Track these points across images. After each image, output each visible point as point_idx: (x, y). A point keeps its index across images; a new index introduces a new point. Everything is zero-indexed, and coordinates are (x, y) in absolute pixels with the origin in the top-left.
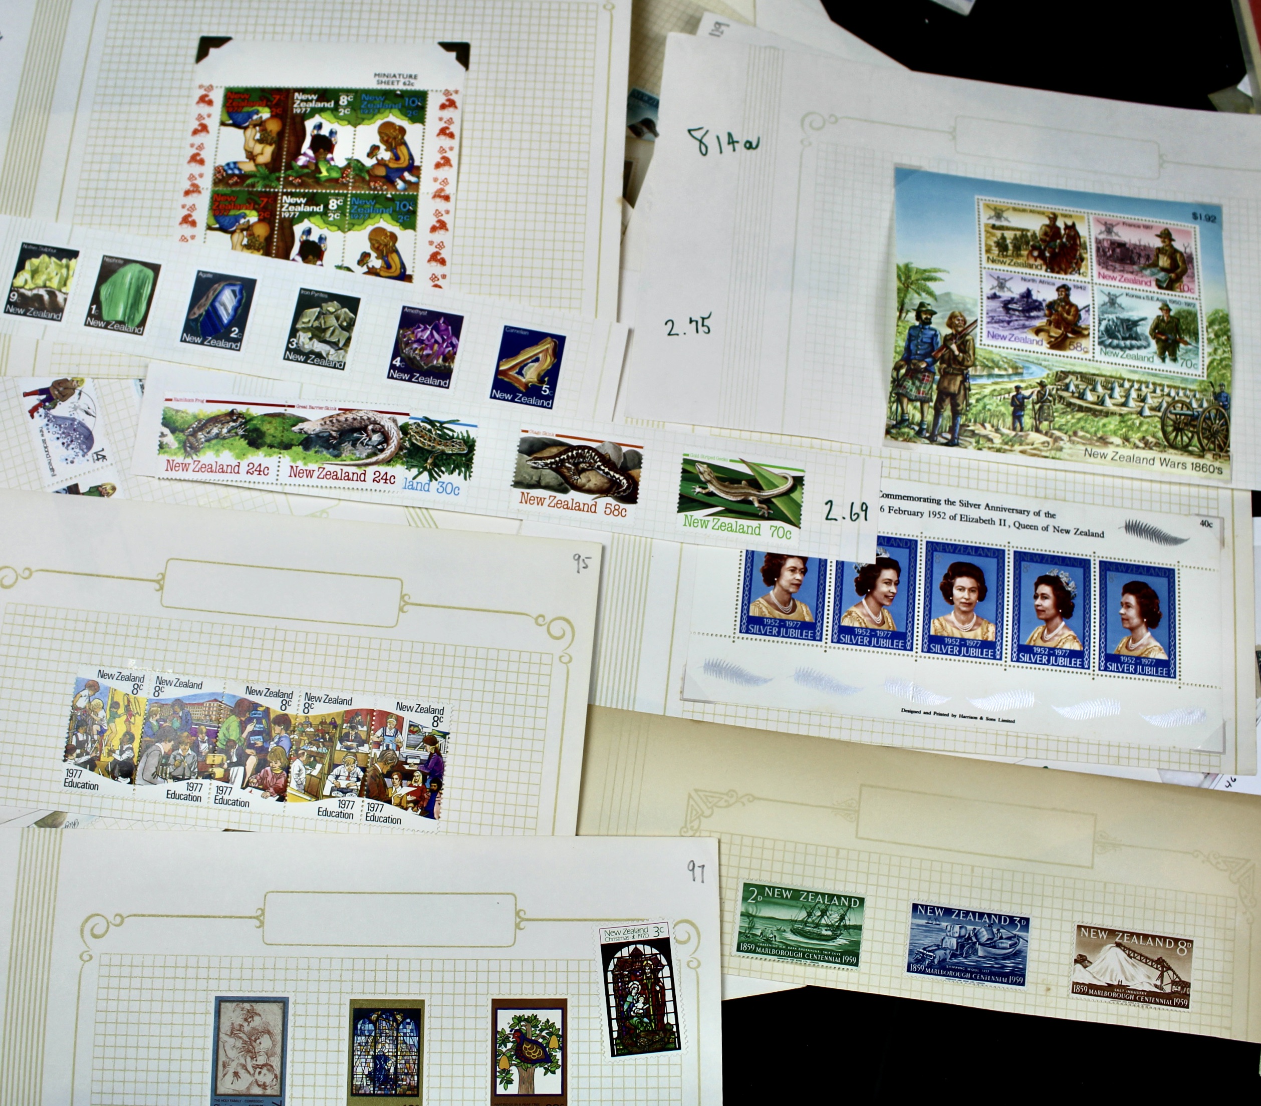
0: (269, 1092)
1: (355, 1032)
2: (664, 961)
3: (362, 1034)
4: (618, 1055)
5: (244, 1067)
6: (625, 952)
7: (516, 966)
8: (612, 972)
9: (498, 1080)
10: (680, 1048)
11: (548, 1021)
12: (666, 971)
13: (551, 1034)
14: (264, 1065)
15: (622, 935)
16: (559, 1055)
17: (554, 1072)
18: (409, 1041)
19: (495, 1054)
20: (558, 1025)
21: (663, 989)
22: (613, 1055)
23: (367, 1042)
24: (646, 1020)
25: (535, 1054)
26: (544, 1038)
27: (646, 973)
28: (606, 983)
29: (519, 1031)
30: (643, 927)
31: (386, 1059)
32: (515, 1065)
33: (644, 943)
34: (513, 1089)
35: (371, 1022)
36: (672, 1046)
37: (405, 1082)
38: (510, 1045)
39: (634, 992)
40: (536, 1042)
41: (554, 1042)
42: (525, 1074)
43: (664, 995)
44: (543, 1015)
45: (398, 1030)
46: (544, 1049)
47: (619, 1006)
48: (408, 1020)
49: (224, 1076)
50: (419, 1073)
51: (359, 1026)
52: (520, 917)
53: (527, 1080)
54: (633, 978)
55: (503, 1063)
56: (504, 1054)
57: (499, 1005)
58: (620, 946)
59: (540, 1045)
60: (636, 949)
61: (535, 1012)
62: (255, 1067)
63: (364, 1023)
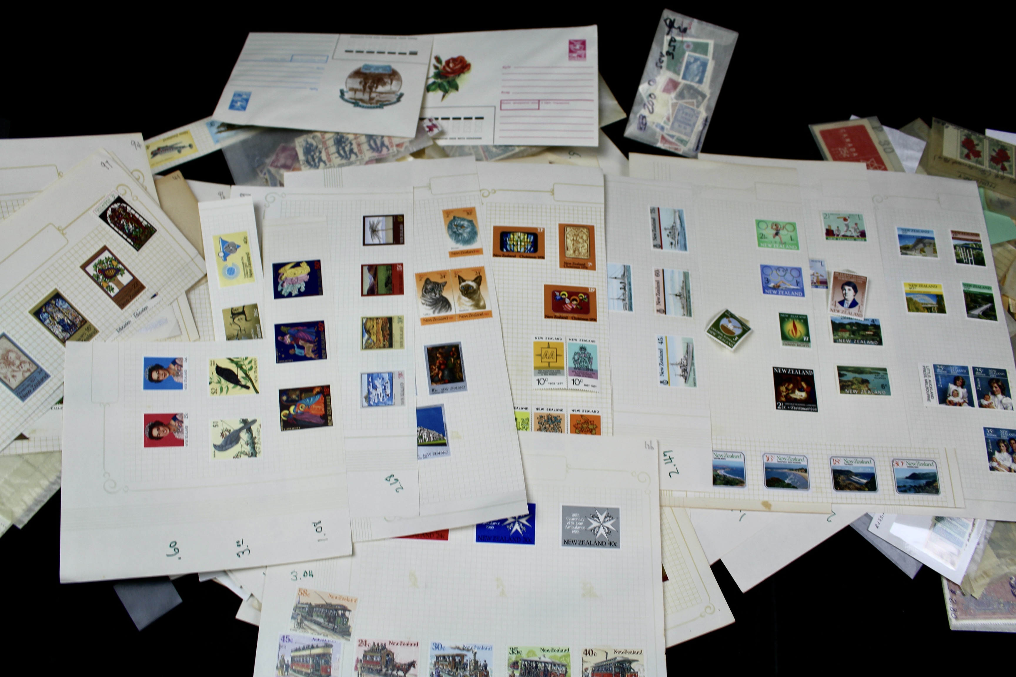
0: (32, 370)
1: (42, 322)
2: (125, 205)
3: (45, 320)
4: (139, 249)
5: (14, 371)
6: (109, 212)
7: (77, 248)
8: (111, 223)
9: (109, 292)
10: (156, 231)
11: (106, 258)
12: (129, 208)
13: (111, 261)
14: (20, 364)
15: (102, 208)
16: (120, 266)
17: (124, 273)
18: (64, 307)
19: (99, 285)
20: (111, 256)
21: (133, 215)
22: (137, 251)
23: (50, 321)
24: (137, 230)
25: (112, 272)
26: (110, 265)
27: (123, 214)
28: (113, 228)
29: (99, 270)
30: (106, 199)
31: (63, 320)
32: (109, 282)
33: (113, 204)
34: (116, 290)
35: (44, 313)
36: (153, 231)
37: (78, 321)
38: (101, 277)
39: (125, 224)
40: (108, 269)
41: (115, 263)
42: (115, 282)
43: (135, 217)
44: (102, 257)
45: (57, 307)
46: (113, 268)
47: (124, 232)
48: (57, 300)
49: (9, 380)
50: (79, 314)
51: (41, 318)
52: (61, 230)
53: (118, 283)
54: (120, 219)
55: (105, 285)
56: (102, 282)
57: (84, 267)
58: (105, 212)
59: (111, 268)
60: (112, 209)
61: (99, 258)
62: (18, 367)
63: (42, 316)
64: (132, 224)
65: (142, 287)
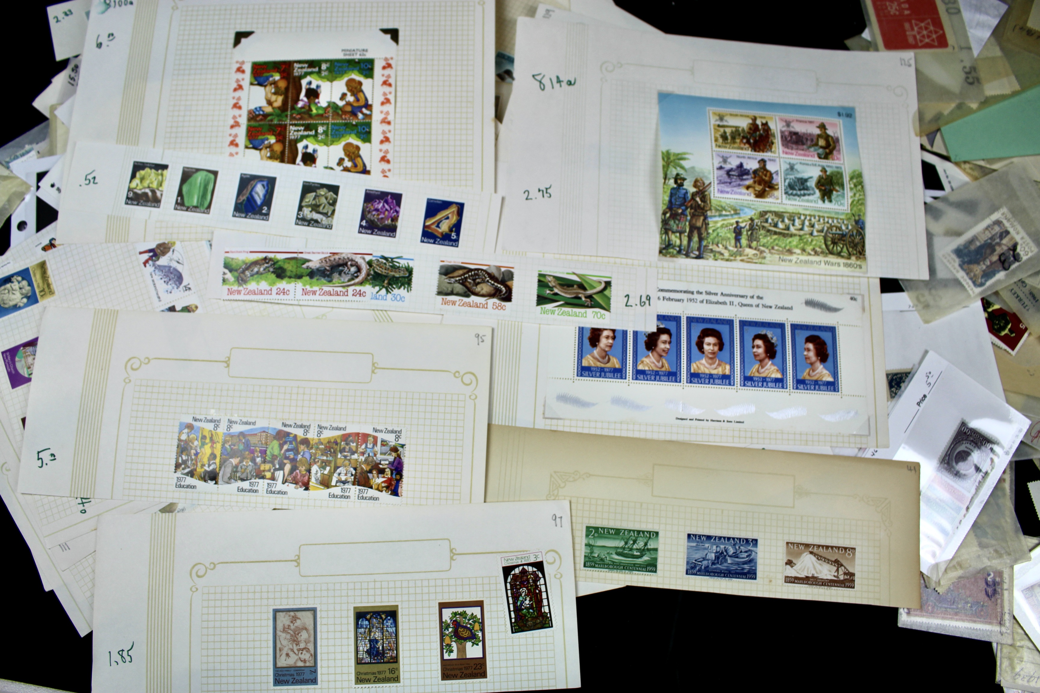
0: (308, 664)
1: (357, 626)
2: (540, 575)
3: (362, 627)
4: (516, 632)
5: (292, 650)
6: (517, 571)
7: (452, 582)
8: (510, 583)
9: (445, 651)
10: (552, 627)
11: (472, 614)
12: (542, 581)
13: (475, 622)
15: (514, 561)
16: (480, 634)
17: (477, 645)
18: (390, 630)
19: (442, 636)
20: (479, 616)
21: (540, 591)
22: (513, 632)
23: (365, 632)
24: (531, 611)
25: (466, 634)
26: (470, 624)
27: (530, 583)
28: (507, 590)
29: (456, 621)
30: (527, 555)
31: (377, 641)
32: (454, 641)
33: (528, 565)
34: (454, 656)
35: (367, 620)
36: (548, 625)
37: (389, 654)
38: (450, 630)
39: (523, 594)
40: (466, 627)
41: (477, 627)
42: (460, 646)
43: (541, 596)
44: (469, 611)
45: (383, 624)
46: (471, 631)
47: (515, 603)
48: (389, 618)
49: (281, 656)
50: (397, 649)
51: (360, 623)
52: (453, 553)
53: (462, 650)
54: (522, 586)
55: (447, 640)
56: (447, 635)
57: (443, 606)
58: (514, 567)
59: (469, 629)
60: (523, 569)
61: (465, 609)
62: (299, 650)
63: (363, 621)
64: (530, 601)
65: (483, 675)
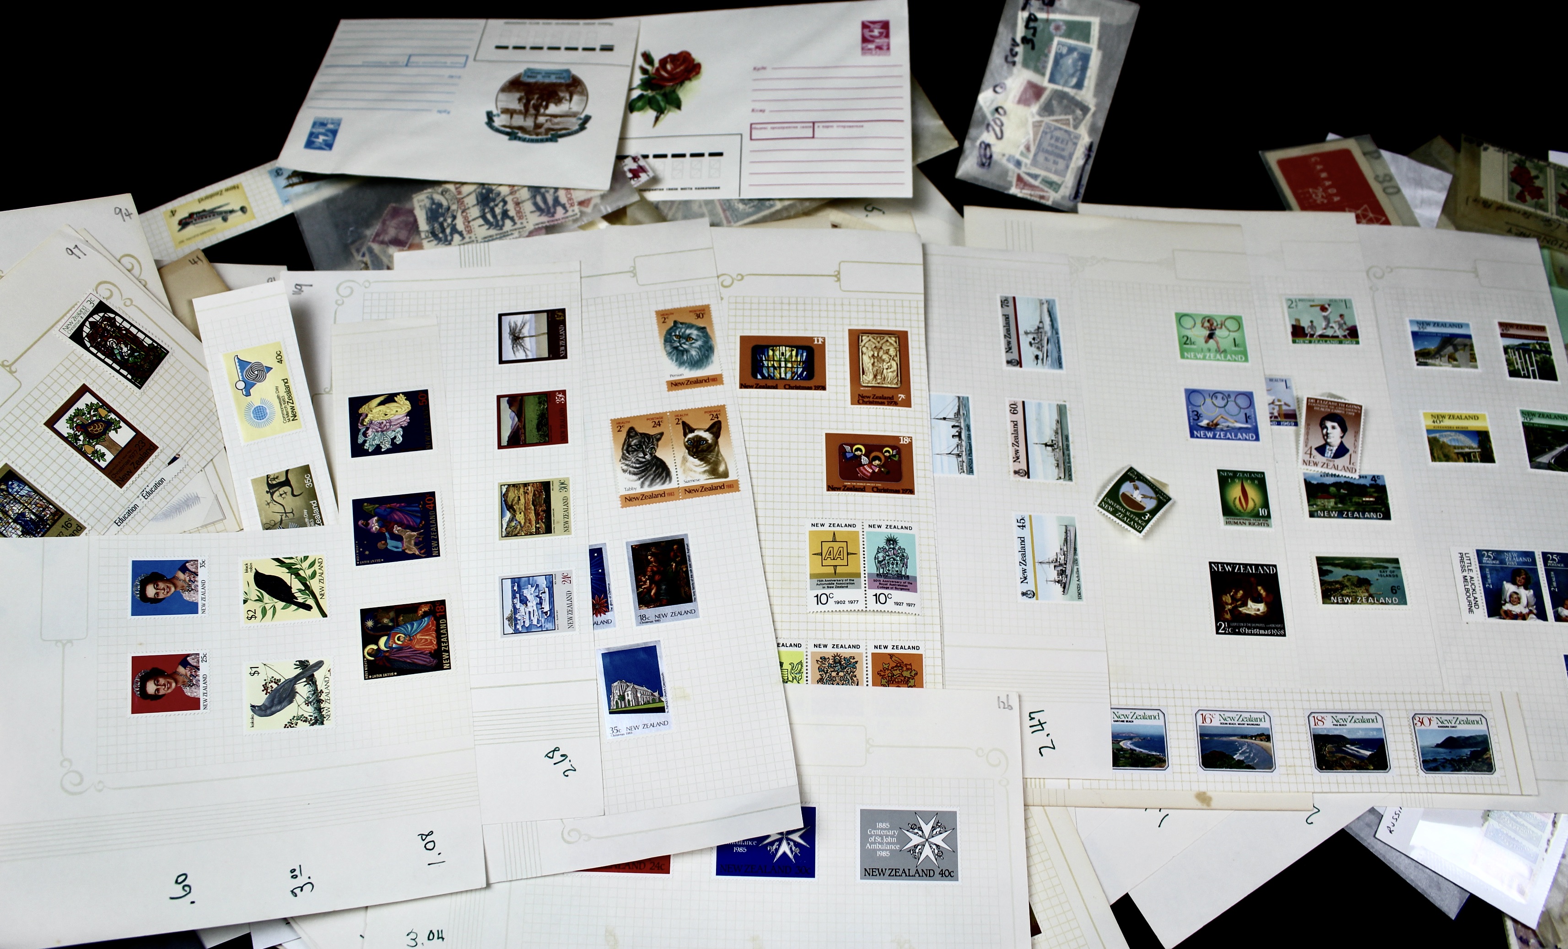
2: (112, 316)
4: (142, 385)
6: (87, 330)
7: (36, 394)
8: (91, 346)
9: (96, 461)
10: (168, 352)
11: (87, 405)
12: (119, 320)
13: (96, 410)
15: (74, 322)
16: (113, 416)
17: (120, 427)
18: (23, 493)
19: (79, 450)
20: (95, 401)
21: (127, 330)
22: (140, 388)
24: (136, 354)
25: (100, 428)
26: (95, 415)
27: (110, 330)
28: (95, 355)
29: (77, 425)
30: (81, 307)
31: (23, 515)
32: (96, 444)
33: (91, 315)
34: (109, 457)
36: (163, 354)
37: (48, 514)
38: (81, 438)
39: (114, 345)
40: (93, 422)
41: (103, 412)
42: (106, 443)
43: (131, 333)
44: (81, 404)
45: (10, 494)
46: (101, 421)
47: (115, 361)
48: (10, 483)
50: (50, 502)
52: (7, 366)
53: (111, 445)
54: (105, 339)
55: (89, 449)
56: (84, 445)
57: (51, 423)
58: (80, 329)
59: (97, 421)
60: (90, 323)
61: (75, 407)
64: (126, 346)
65: (153, 448)
